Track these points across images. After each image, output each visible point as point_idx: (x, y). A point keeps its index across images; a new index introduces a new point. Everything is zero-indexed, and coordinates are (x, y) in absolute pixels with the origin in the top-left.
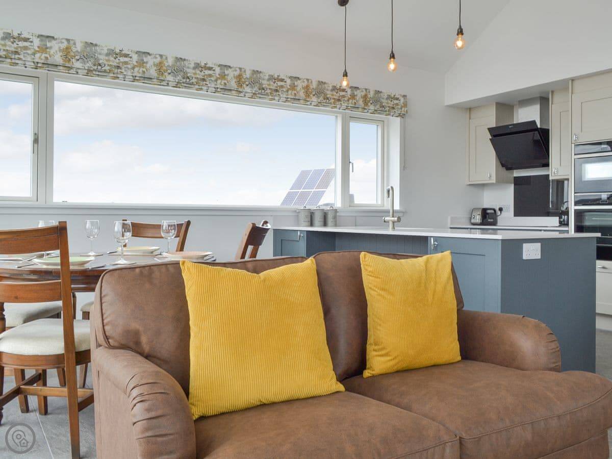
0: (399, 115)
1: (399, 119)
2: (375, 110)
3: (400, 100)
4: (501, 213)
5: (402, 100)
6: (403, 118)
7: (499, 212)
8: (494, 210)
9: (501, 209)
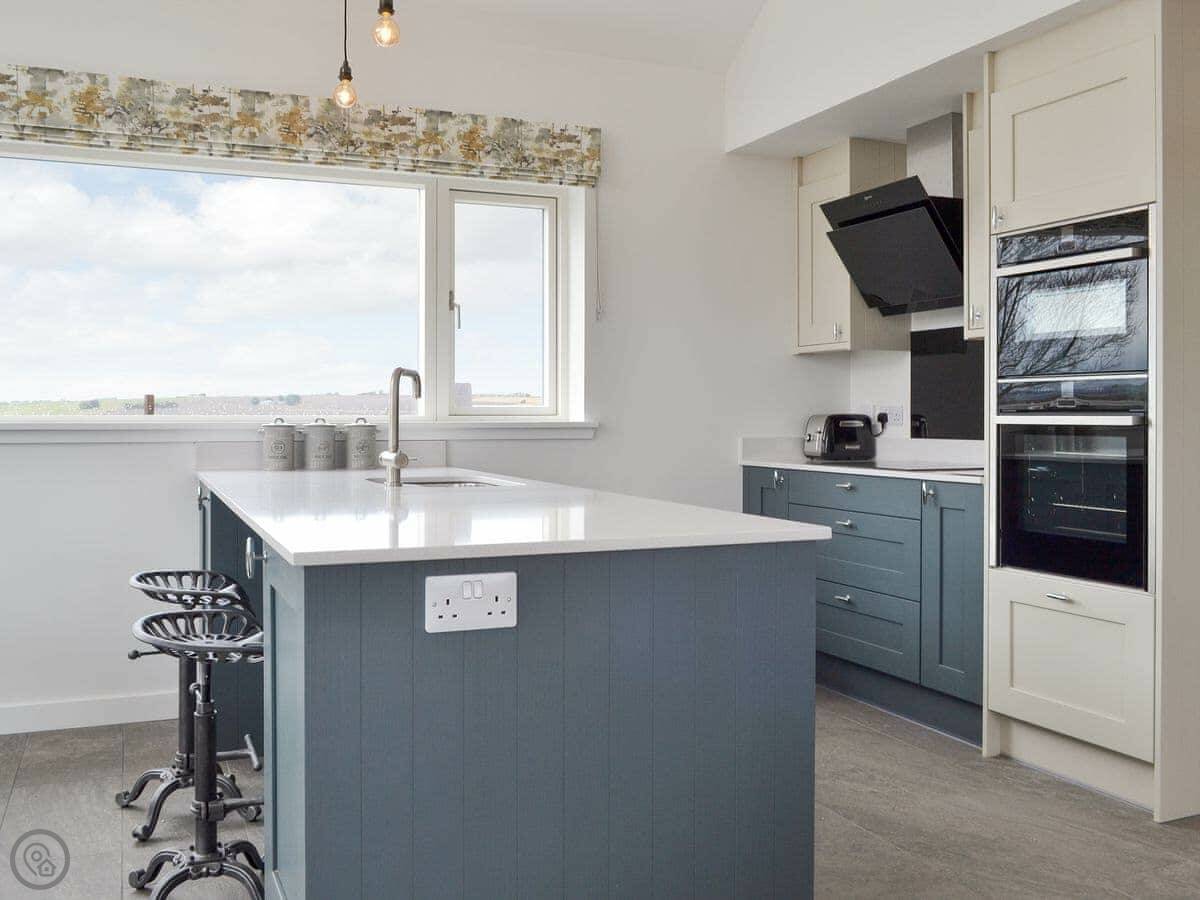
0: (578, 181)
1: (581, 190)
2: (502, 169)
3: (579, 142)
4: (883, 427)
5: (586, 141)
6: (593, 186)
7: (880, 424)
8: (867, 420)
9: (883, 418)
